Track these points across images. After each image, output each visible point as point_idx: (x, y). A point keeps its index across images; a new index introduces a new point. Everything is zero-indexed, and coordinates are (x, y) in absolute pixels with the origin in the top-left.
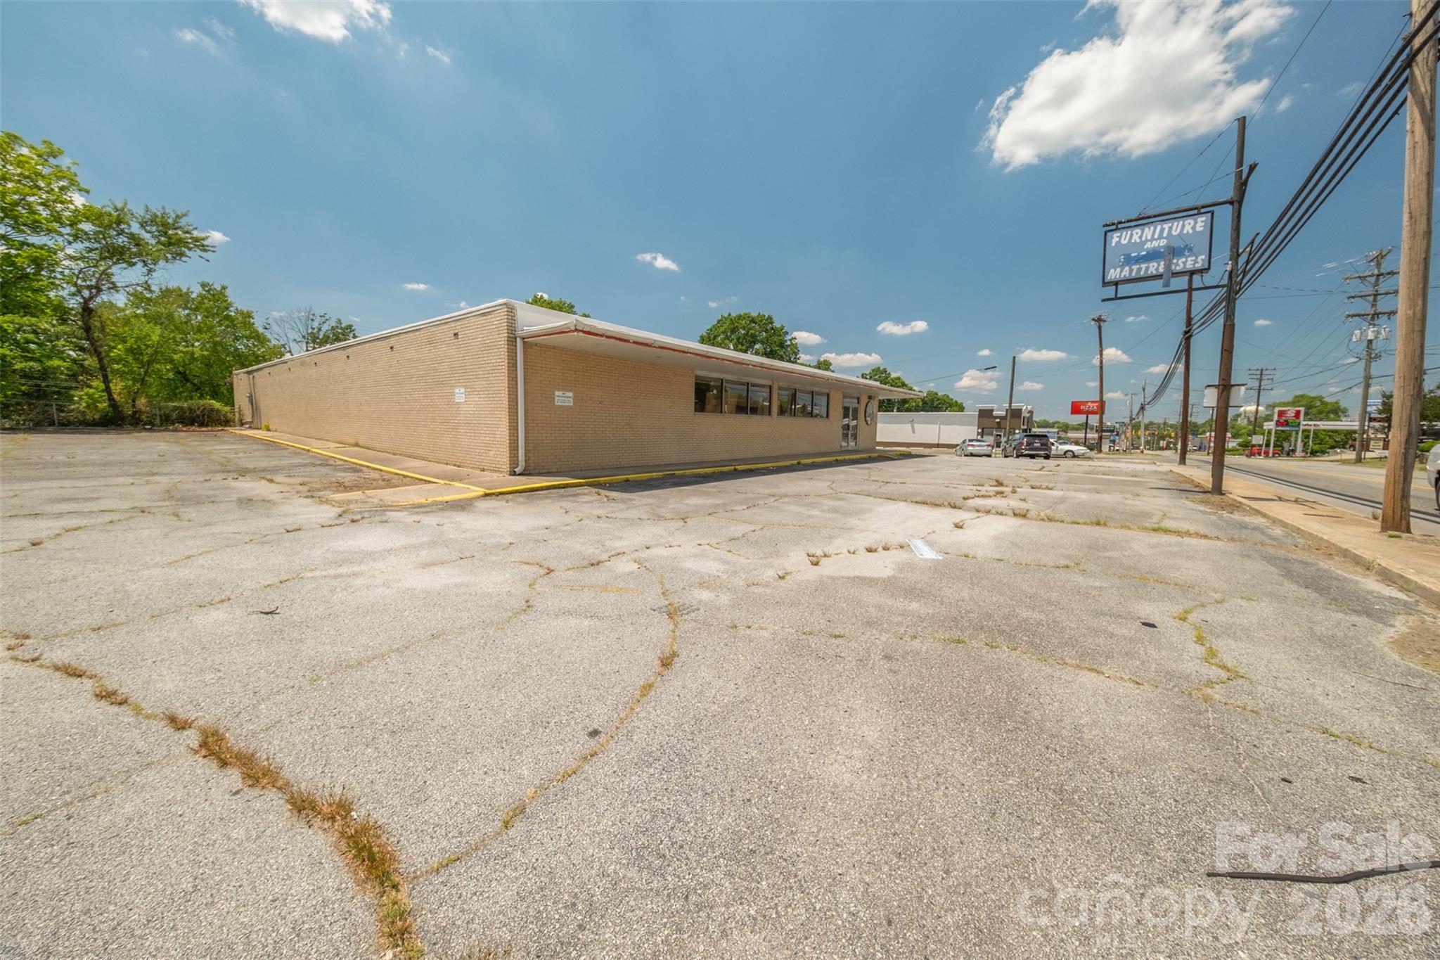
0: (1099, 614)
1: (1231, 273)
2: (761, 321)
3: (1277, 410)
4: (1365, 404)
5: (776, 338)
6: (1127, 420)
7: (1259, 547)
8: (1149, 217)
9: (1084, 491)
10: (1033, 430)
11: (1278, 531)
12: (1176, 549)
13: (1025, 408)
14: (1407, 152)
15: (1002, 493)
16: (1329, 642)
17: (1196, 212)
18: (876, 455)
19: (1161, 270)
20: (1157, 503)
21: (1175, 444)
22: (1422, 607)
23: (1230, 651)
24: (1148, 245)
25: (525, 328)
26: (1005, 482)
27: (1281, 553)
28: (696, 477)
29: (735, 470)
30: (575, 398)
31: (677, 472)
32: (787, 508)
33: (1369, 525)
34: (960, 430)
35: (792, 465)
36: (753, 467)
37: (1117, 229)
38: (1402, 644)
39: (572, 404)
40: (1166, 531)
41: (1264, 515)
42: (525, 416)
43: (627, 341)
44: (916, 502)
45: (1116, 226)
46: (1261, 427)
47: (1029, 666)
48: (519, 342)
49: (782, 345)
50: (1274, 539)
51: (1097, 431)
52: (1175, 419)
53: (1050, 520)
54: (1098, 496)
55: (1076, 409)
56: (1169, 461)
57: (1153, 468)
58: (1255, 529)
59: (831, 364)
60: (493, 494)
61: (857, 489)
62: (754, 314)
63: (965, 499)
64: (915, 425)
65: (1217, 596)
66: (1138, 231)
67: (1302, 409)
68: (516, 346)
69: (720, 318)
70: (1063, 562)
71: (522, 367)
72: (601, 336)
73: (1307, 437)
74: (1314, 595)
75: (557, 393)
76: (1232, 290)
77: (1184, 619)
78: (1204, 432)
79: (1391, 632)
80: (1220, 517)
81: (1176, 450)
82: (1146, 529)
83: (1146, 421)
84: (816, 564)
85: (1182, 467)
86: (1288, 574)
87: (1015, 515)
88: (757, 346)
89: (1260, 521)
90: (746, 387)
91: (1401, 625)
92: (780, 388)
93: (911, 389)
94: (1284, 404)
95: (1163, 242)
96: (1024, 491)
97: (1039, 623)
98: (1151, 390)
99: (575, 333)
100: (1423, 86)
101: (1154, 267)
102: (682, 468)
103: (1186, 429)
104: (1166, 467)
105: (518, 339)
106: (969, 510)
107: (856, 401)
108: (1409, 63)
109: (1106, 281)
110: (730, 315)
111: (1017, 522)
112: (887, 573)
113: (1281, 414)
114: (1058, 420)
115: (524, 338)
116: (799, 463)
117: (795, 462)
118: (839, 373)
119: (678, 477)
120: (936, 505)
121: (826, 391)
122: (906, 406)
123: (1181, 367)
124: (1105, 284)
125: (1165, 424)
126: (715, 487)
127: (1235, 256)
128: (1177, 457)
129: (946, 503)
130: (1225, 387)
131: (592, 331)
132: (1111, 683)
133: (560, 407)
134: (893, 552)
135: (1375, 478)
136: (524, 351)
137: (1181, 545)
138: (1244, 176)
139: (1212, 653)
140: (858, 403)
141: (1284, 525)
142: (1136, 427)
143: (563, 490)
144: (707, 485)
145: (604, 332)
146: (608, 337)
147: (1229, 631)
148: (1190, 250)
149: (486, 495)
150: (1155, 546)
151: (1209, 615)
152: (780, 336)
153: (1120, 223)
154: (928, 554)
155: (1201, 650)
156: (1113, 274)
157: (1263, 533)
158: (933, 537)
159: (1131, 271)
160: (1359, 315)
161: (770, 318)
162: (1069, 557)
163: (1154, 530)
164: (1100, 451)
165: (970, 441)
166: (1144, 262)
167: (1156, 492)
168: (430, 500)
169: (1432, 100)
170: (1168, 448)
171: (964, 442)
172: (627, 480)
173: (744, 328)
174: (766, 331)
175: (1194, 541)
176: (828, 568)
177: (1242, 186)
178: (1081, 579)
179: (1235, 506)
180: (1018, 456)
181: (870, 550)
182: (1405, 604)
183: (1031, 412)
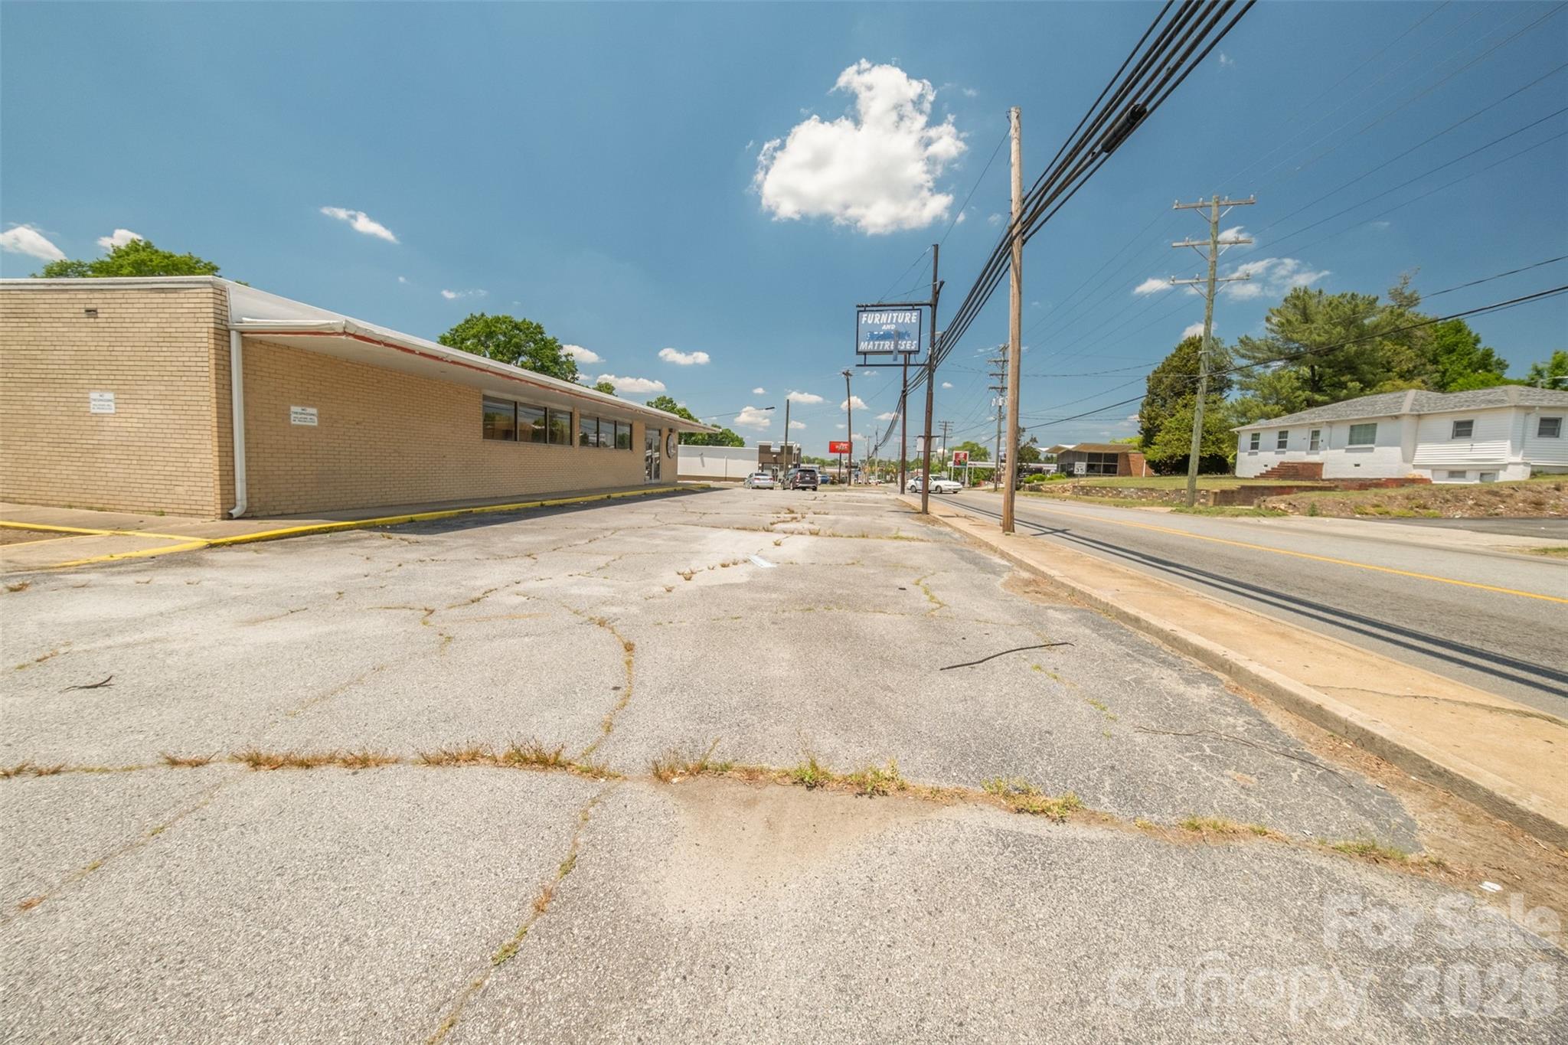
0: (878, 587)
1: (931, 356)
2: (528, 329)
3: (955, 452)
4: (998, 451)
5: (548, 352)
6: (866, 458)
7: (948, 545)
8: (885, 306)
9: (848, 514)
10: (802, 465)
11: (957, 535)
12: (908, 549)
13: (796, 445)
14: (1011, 298)
15: (796, 518)
16: (979, 587)
17: (911, 307)
18: (680, 488)
19: (892, 348)
20: (895, 521)
21: (896, 478)
22: (1015, 568)
23: (939, 595)
24: (884, 327)
25: (244, 319)
26: (795, 511)
27: (959, 547)
28: (500, 514)
29: (542, 505)
30: (320, 416)
31: (474, 510)
32: (628, 539)
33: (998, 529)
34: (745, 466)
35: (602, 499)
36: (561, 502)
37: (865, 311)
38: (1005, 585)
39: (316, 424)
40: (902, 538)
41: (950, 526)
42: (246, 439)
43: (412, 352)
44: (738, 529)
45: (864, 308)
46: (946, 465)
47: (851, 615)
48: (234, 337)
49: (556, 360)
50: (956, 540)
51: (846, 467)
52: (896, 458)
53: (834, 536)
54: (857, 518)
55: (833, 448)
56: (893, 491)
57: (884, 497)
58: (946, 534)
59: (613, 389)
60: (223, 544)
61: (682, 520)
62: (519, 319)
63: (772, 524)
64: (705, 459)
65: (932, 572)
66: (877, 315)
67: (968, 452)
68: (229, 342)
69: (469, 317)
70: (850, 562)
71: (241, 370)
72: (379, 343)
73: (971, 473)
74: (973, 567)
75: (294, 409)
76: (930, 368)
77: (918, 584)
78: (913, 469)
79: (1002, 580)
80: (928, 529)
81: (897, 482)
82: (890, 538)
83: (878, 460)
84: (689, 579)
85: (902, 496)
86: (962, 558)
87: (811, 534)
88: (523, 359)
89: (948, 529)
90: (543, 413)
91: (1006, 576)
92: (582, 416)
93: (697, 421)
94: (958, 448)
95: (893, 327)
96: (810, 516)
97: (848, 595)
98: (882, 434)
99: (344, 337)
100: (1017, 261)
101: (888, 345)
102: (483, 504)
103: (904, 466)
104: (893, 496)
105: (233, 334)
106: (778, 532)
107: (657, 433)
108: (1011, 244)
109: (860, 349)
110: (483, 315)
111: (814, 538)
112: (745, 579)
113: (957, 455)
114: (816, 457)
115: (242, 333)
116: (609, 497)
117: (605, 496)
118: (622, 397)
119: (477, 514)
120: (754, 530)
121: (628, 421)
122: (693, 438)
123: (901, 417)
124: (858, 353)
125: (889, 461)
126: (532, 524)
127: (933, 345)
128: (899, 489)
129: (761, 528)
130: (928, 438)
131: (367, 336)
132: (890, 616)
133: (298, 427)
134: (740, 566)
135: (999, 500)
136: (243, 350)
137: (910, 546)
138: (938, 288)
139: (932, 598)
140: (660, 435)
141: (960, 531)
142: (872, 464)
143: (328, 535)
144: (526, 521)
145: (382, 339)
146: (387, 345)
147: (938, 587)
148: (909, 336)
149: (212, 546)
150: (897, 548)
151: (929, 581)
152: (553, 350)
153: (867, 306)
154: (766, 565)
155: (927, 597)
156: (863, 346)
157: (950, 537)
158: (761, 553)
159: (874, 345)
160: (995, 388)
161: (539, 327)
162: (853, 558)
163: (895, 538)
164: (850, 484)
165: (756, 475)
166: (882, 340)
167: (892, 514)
168: (117, 557)
169: (1020, 267)
170: (891, 481)
171: (751, 476)
172: (412, 521)
173: (505, 334)
174: (535, 342)
175: (917, 543)
176: (699, 581)
177: (936, 293)
178: (862, 570)
179: (935, 521)
180: (794, 489)
181: (724, 566)
182: (1009, 567)
183: (799, 449)
